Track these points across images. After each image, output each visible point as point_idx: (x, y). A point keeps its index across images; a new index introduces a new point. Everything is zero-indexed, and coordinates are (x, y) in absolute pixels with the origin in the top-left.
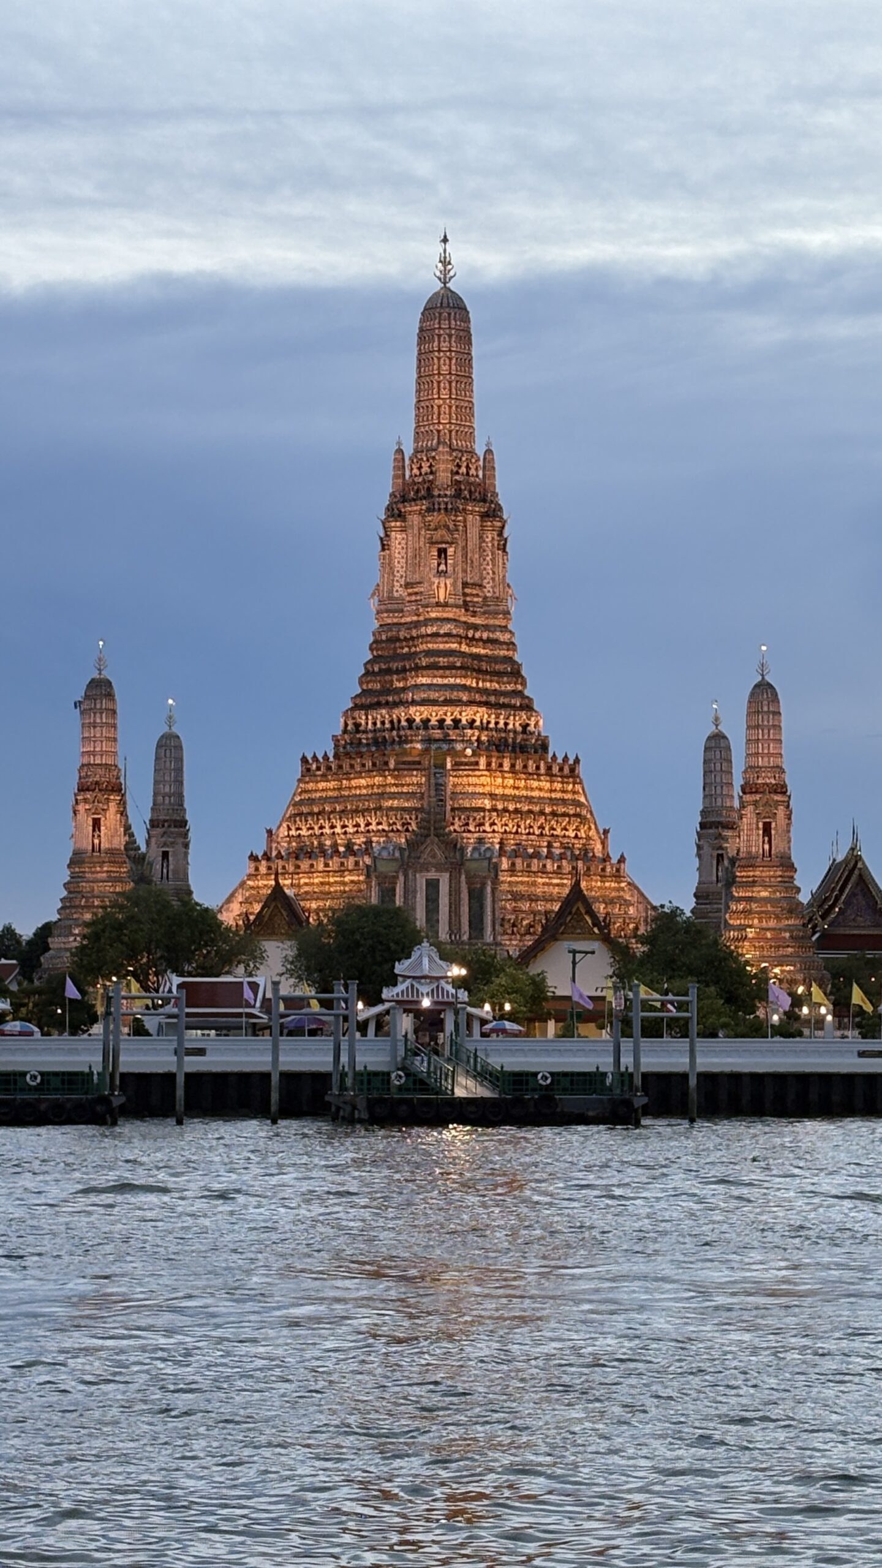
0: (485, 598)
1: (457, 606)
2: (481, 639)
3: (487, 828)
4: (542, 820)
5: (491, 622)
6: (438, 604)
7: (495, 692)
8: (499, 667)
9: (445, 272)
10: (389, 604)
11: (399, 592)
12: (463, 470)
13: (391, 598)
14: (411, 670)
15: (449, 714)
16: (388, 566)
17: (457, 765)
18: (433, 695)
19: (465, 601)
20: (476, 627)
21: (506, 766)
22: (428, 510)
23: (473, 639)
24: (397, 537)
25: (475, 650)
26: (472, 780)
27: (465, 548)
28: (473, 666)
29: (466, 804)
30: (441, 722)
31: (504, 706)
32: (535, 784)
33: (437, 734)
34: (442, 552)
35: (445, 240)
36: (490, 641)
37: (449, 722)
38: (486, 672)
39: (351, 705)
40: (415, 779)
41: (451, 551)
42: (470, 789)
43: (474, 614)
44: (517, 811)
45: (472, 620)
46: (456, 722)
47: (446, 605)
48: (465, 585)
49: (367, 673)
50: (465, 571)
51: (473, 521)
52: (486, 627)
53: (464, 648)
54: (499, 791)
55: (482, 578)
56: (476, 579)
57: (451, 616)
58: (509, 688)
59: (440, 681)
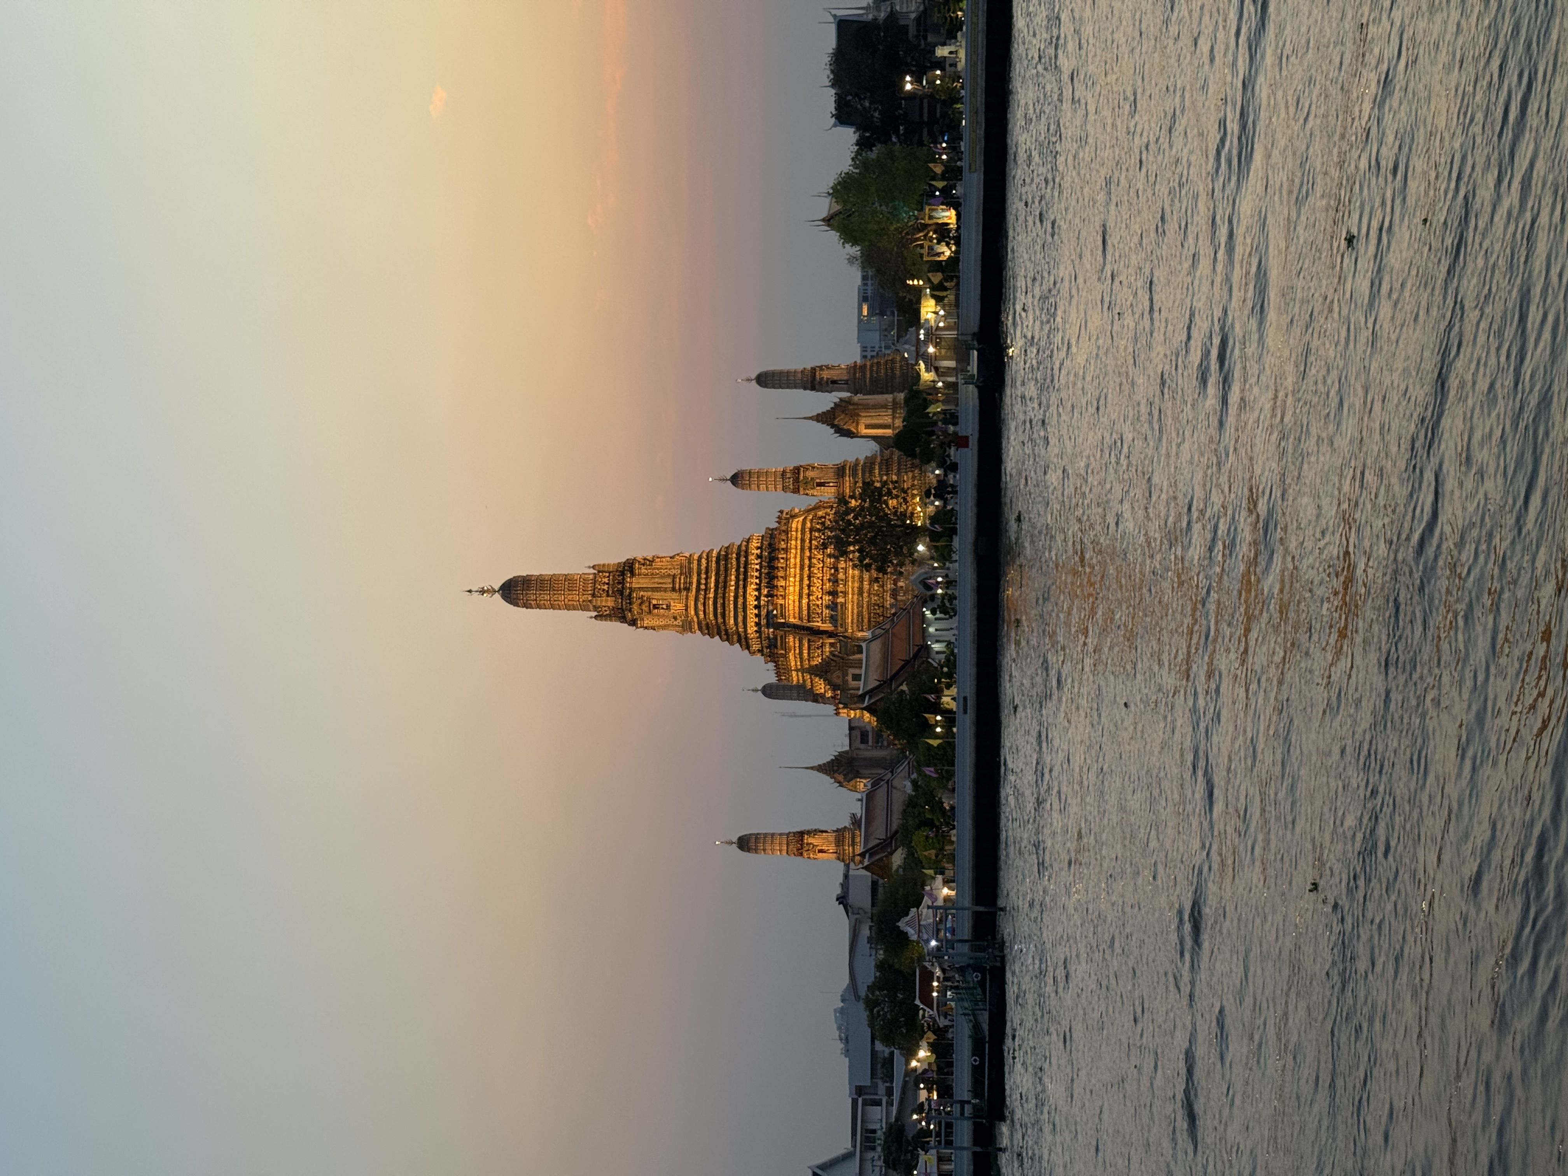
0: (681, 574)
1: (687, 598)
2: (706, 579)
3: (819, 602)
4: (814, 561)
5: (695, 571)
6: (686, 610)
7: (738, 570)
8: (722, 568)
9: (488, 591)
10: (686, 627)
11: (679, 622)
12: (606, 587)
13: (683, 627)
14: (725, 625)
15: (752, 612)
16: (665, 627)
17: (783, 615)
18: (740, 619)
19: (685, 589)
20: (699, 583)
21: (782, 583)
22: (630, 610)
23: (706, 584)
24: (646, 623)
25: (712, 585)
26: (791, 608)
27: (653, 590)
28: (722, 585)
29: (805, 613)
30: (756, 615)
31: (745, 567)
32: (792, 560)
33: (764, 622)
34: (656, 607)
35: (470, 591)
36: (707, 572)
37: (756, 611)
38: (726, 577)
39: (747, 651)
40: (791, 640)
41: (654, 602)
42: (797, 609)
43: (691, 583)
44: (809, 577)
45: (694, 585)
46: (756, 607)
47: (686, 606)
48: (673, 589)
49: (728, 640)
50: (665, 590)
51: (636, 582)
52: (699, 574)
53: (712, 595)
54: (797, 588)
55: (669, 575)
56: (670, 580)
57: (693, 603)
58: (734, 563)
59: (732, 614)
